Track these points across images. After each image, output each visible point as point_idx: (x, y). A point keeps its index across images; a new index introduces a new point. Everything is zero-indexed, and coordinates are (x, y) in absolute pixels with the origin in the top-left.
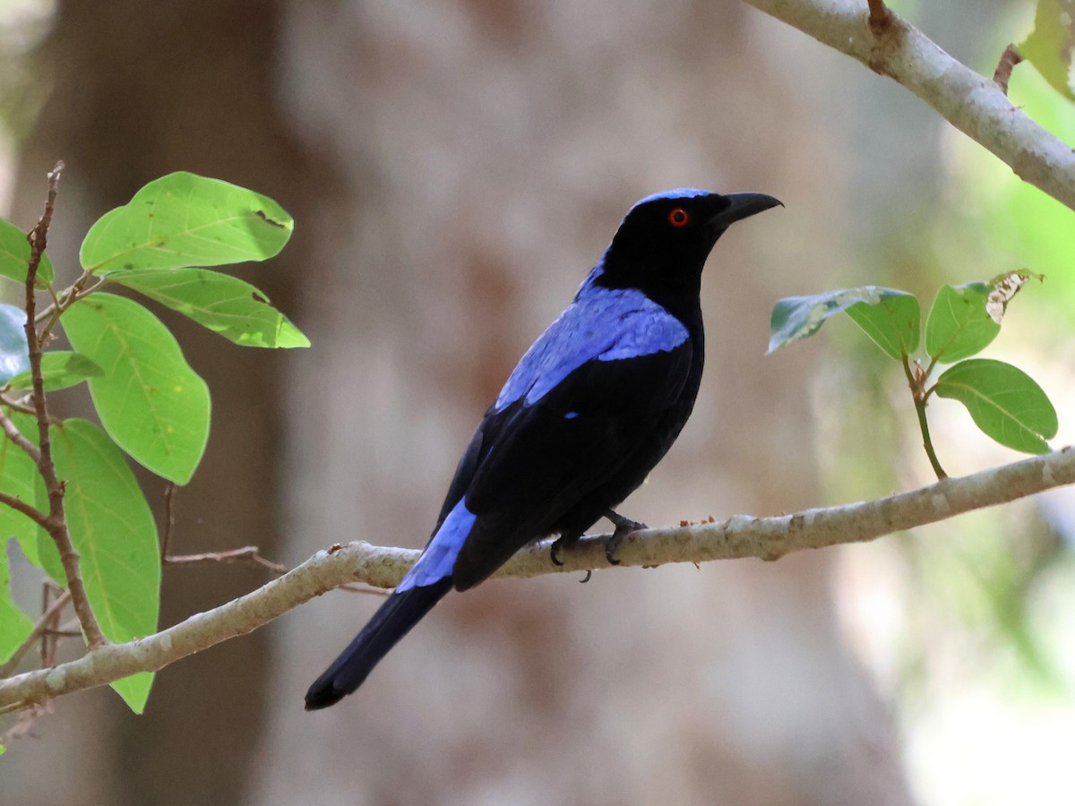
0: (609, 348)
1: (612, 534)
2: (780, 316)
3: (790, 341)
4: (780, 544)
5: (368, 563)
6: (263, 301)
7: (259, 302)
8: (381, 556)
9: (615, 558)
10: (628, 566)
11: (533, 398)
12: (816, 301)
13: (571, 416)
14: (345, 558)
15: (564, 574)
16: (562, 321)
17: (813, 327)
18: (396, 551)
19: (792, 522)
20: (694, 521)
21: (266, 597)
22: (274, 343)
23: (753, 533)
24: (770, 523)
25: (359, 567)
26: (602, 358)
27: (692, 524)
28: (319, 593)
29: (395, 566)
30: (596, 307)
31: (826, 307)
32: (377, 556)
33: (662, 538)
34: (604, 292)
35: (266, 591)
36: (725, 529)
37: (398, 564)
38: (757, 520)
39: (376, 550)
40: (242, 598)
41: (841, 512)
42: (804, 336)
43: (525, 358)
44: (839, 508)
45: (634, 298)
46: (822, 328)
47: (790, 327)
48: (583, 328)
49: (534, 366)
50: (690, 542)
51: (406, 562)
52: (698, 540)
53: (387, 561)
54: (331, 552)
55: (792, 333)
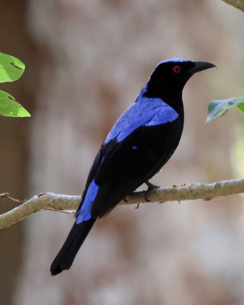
0: (149, 121)
1: (147, 190)
2: (211, 108)
3: (215, 117)
4: (211, 194)
5: (53, 201)
6: (12, 99)
7: (11, 100)
8: (58, 198)
9: (148, 199)
10: (153, 202)
11: (120, 139)
12: (225, 102)
13: (135, 148)
14: (45, 199)
15: (129, 205)
16: (130, 109)
17: (224, 112)
18: (64, 196)
19: (216, 186)
20: (178, 185)
21: (14, 213)
22: (17, 115)
23: (200, 190)
24: (208, 187)
25: (50, 202)
26: (147, 125)
27: (177, 186)
28: (34, 212)
29: (64, 202)
30: (143, 104)
31: (229, 104)
32: (57, 198)
33: (166, 192)
34: (146, 99)
35: (14, 211)
36: (190, 188)
37: (64, 201)
38: (202, 185)
39: (56, 196)
40: (5, 214)
41: (235, 182)
42: (220, 116)
43: (116, 123)
44: (234, 180)
45: (158, 101)
46: (228, 112)
47: (215, 112)
48: (139, 112)
49: (119, 126)
50: (177, 193)
51: (68, 200)
52: (179, 192)
53: (61, 200)
54: (39, 196)
55: (216, 115)
